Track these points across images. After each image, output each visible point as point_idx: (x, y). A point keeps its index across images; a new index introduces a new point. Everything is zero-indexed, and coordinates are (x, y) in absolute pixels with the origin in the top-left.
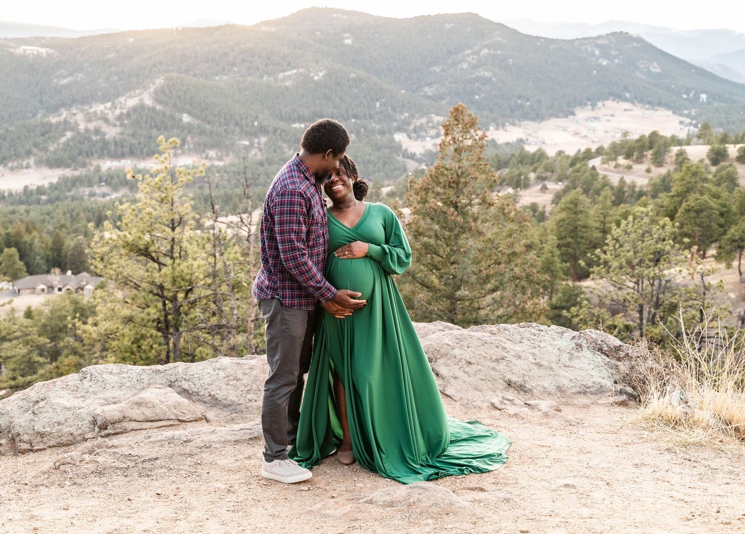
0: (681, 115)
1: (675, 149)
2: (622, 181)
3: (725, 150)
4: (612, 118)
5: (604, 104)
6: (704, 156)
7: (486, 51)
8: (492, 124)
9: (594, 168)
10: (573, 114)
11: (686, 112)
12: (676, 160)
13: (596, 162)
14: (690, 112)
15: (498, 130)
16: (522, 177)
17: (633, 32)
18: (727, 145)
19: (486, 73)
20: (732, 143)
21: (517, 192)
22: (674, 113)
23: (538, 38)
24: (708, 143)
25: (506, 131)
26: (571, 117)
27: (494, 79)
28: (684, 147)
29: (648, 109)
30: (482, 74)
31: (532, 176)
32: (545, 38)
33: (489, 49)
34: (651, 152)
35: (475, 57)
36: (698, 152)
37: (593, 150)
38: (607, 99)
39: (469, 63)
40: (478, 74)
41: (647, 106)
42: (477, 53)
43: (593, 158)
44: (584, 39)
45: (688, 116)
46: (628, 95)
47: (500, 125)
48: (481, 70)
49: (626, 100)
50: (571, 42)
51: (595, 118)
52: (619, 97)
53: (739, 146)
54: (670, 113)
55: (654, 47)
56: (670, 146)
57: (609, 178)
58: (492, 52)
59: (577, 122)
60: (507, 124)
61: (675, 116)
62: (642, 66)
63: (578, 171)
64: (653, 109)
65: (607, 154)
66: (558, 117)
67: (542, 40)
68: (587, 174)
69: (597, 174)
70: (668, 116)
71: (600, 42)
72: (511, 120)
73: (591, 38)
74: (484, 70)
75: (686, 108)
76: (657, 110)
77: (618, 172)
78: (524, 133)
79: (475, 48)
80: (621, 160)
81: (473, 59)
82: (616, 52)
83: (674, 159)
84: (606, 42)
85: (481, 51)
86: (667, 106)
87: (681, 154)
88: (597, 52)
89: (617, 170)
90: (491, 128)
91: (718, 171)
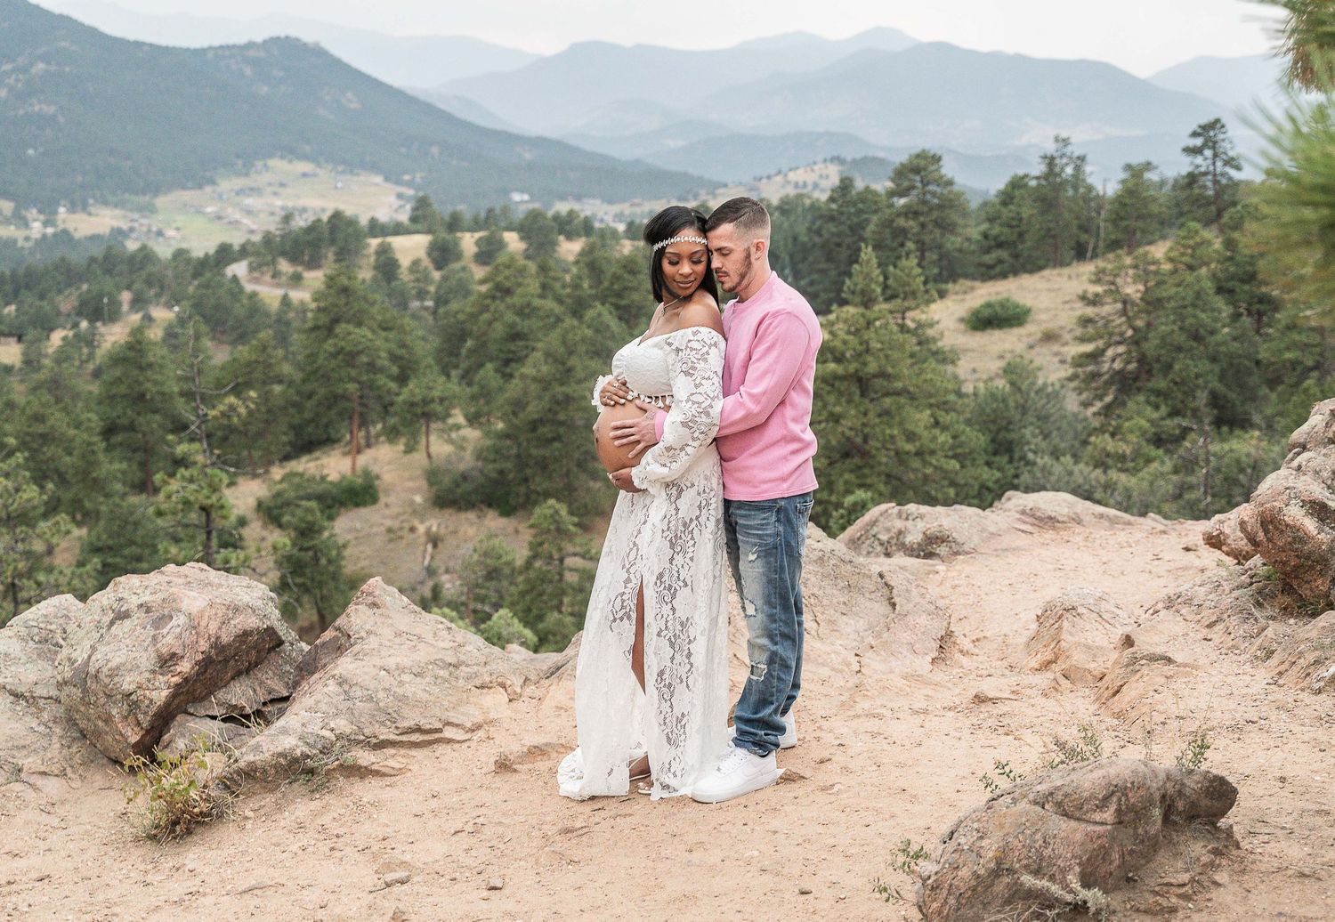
0: (399, 182)
1: (374, 243)
2: (285, 301)
3: (456, 243)
4: (281, 190)
5: (265, 165)
6: (422, 254)
7: (41, 66)
8: (62, 202)
9: (235, 279)
10: (213, 182)
11: (406, 177)
12: (377, 260)
13: (239, 269)
14: (414, 178)
15: (74, 212)
16: (105, 300)
17: (308, 37)
18: (459, 234)
19: (45, 107)
20: (469, 231)
21: (95, 328)
22: (387, 179)
23: (138, 45)
24: (428, 232)
25: (90, 214)
26: (208, 189)
27: (61, 119)
28: (390, 239)
29: (343, 172)
30: (37, 108)
31: (126, 296)
32: (151, 45)
33: (48, 63)
34: (333, 249)
35: (21, 77)
36: (411, 248)
37: (236, 248)
38: (271, 156)
39: (11, 89)
40: (30, 109)
41: (340, 168)
42: (25, 70)
43: (235, 260)
44: (222, 47)
45: (409, 184)
46: (308, 148)
47: (79, 205)
48: (34, 101)
49: (305, 157)
50: (200, 53)
51: (252, 189)
52: (290, 153)
53: (477, 235)
54: (379, 179)
55: (346, 65)
56: (366, 236)
57: (262, 296)
58: (53, 68)
59: (220, 196)
60: (91, 201)
61: (389, 186)
62: (327, 98)
63: (207, 286)
64: (351, 172)
65: (257, 254)
66: (184, 188)
67: (146, 48)
68: (222, 292)
69: (241, 290)
70: (377, 185)
71: (251, 53)
72: (98, 194)
73: (234, 46)
74: (40, 102)
75: (406, 172)
76: (358, 175)
77: (278, 286)
78: (125, 217)
79: (20, 60)
80: (285, 266)
81: (17, 80)
82: (282, 74)
83: (372, 259)
84: (262, 54)
85: (32, 65)
86: (374, 168)
87: (384, 250)
88: (248, 71)
89: (276, 281)
90: (62, 210)
91: (445, 279)
